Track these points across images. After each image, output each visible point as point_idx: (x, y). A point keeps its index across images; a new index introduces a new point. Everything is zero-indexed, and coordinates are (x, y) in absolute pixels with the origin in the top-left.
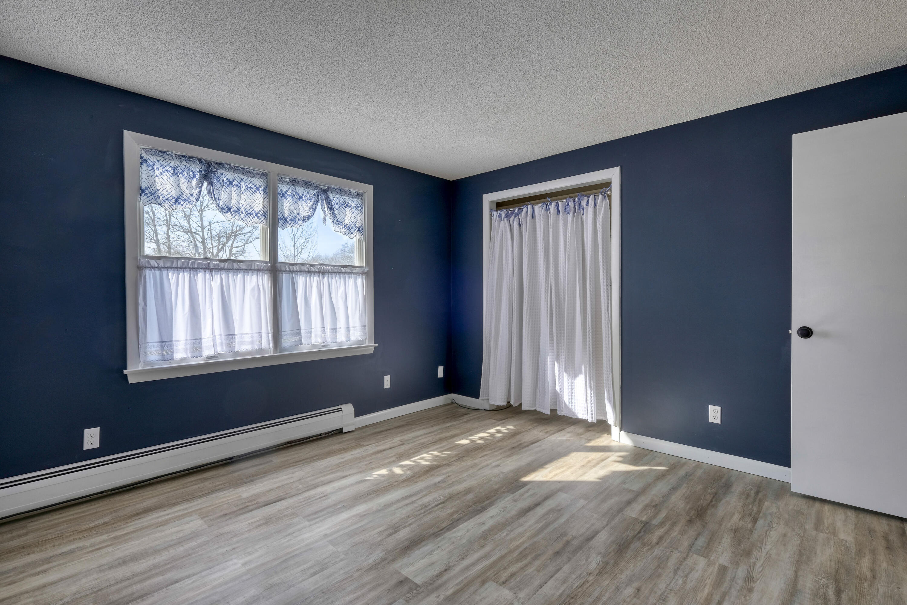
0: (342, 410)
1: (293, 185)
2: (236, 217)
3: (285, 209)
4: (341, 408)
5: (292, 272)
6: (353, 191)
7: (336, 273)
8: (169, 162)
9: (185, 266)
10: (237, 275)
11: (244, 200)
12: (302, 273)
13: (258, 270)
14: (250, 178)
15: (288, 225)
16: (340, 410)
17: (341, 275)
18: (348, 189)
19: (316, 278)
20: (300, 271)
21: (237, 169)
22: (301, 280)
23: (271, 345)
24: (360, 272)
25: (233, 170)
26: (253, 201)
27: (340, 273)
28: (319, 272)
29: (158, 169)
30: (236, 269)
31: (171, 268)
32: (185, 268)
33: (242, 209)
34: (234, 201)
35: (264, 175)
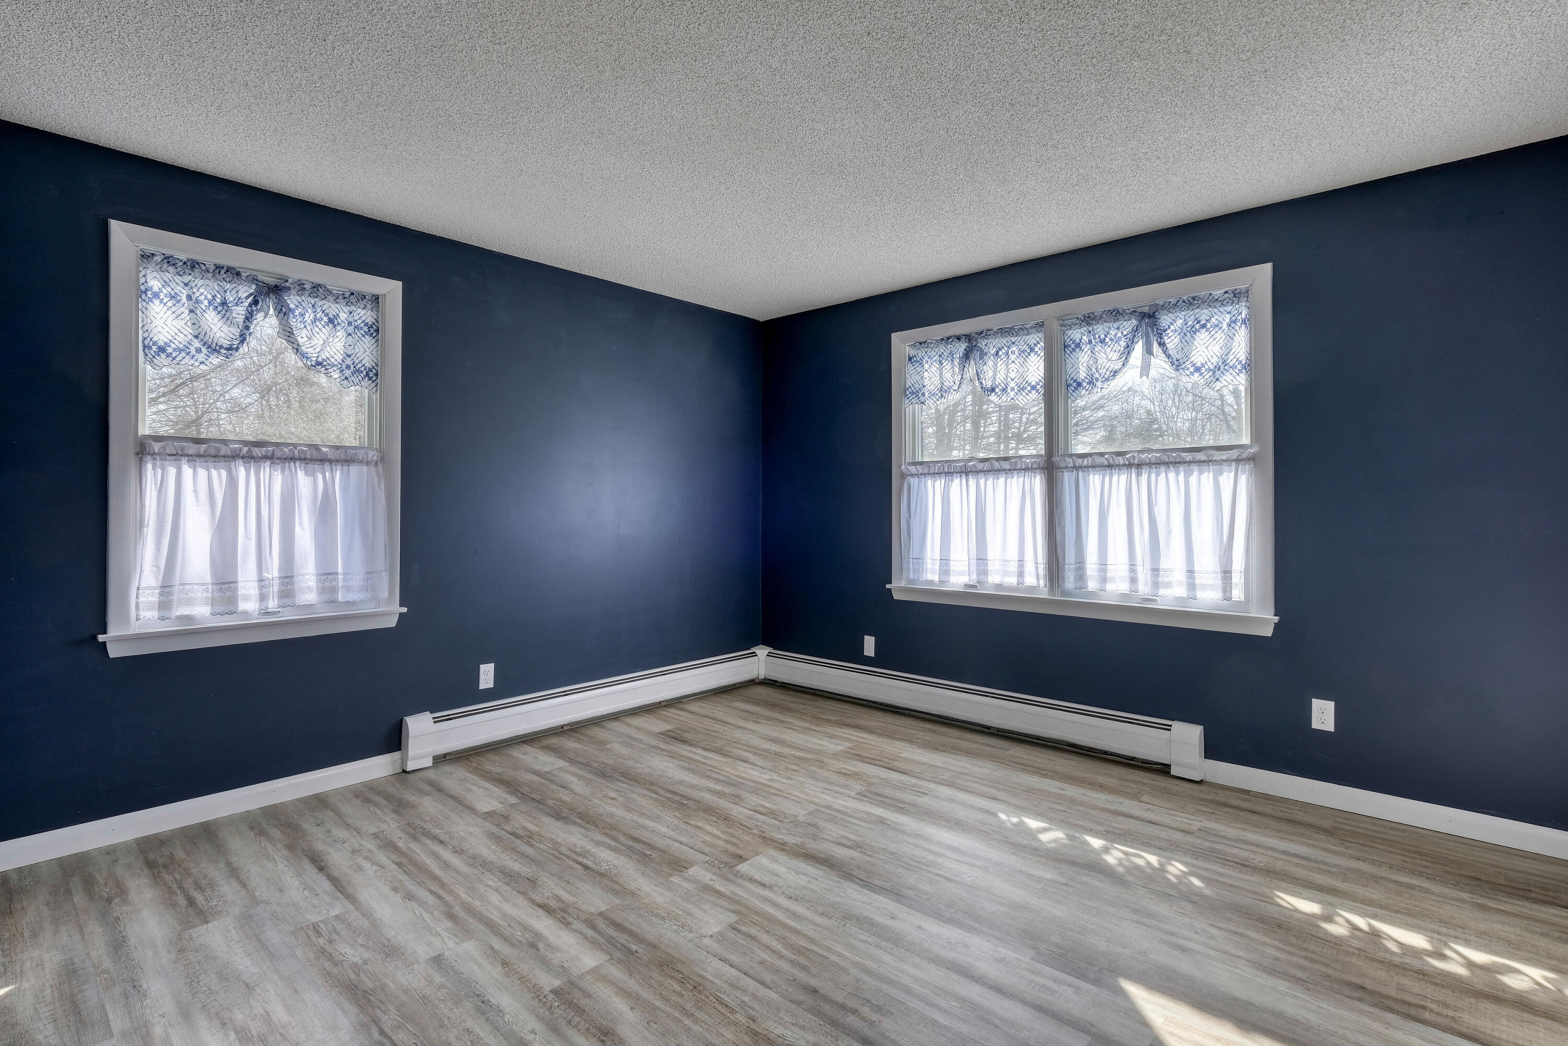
0: (1170, 730)
1: (1088, 324)
2: (1003, 397)
3: (1080, 367)
4: (1171, 726)
5: (1077, 468)
6: (1217, 293)
7: (1167, 464)
8: (937, 350)
9: (941, 471)
10: (998, 479)
11: (1016, 371)
12: (1098, 469)
13: (1026, 469)
14: (1024, 337)
15: (1083, 392)
16: (1168, 728)
17: (1181, 468)
18: (1204, 293)
19: (1123, 477)
20: (1093, 467)
21: (1004, 332)
22: (1095, 480)
23: (1042, 583)
24: (1235, 457)
25: (999, 335)
26: (1026, 369)
27: (1176, 463)
28: (1130, 466)
29: (927, 362)
30: (997, 471)
31: (929, 474)
32: (941, 473)
33: (1012, 384)
34: (1000, 377)
35: (1040, 326)
